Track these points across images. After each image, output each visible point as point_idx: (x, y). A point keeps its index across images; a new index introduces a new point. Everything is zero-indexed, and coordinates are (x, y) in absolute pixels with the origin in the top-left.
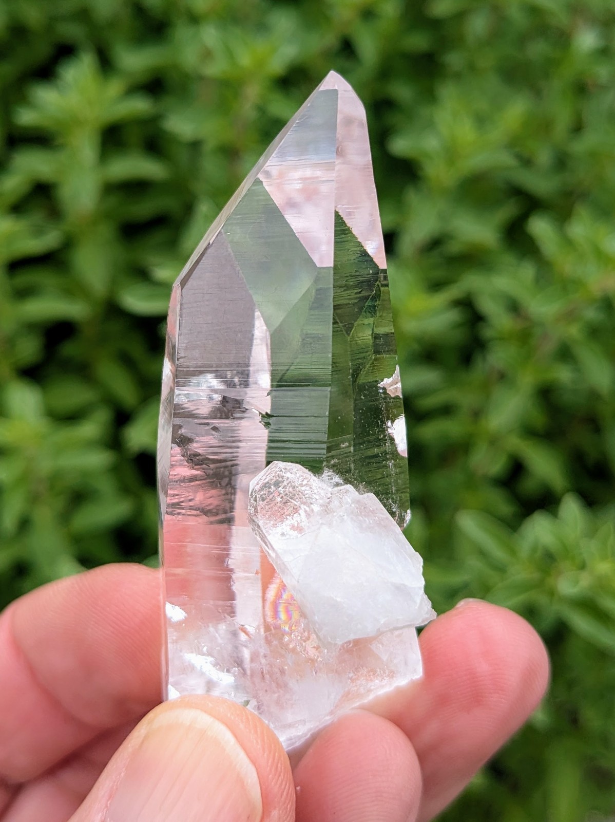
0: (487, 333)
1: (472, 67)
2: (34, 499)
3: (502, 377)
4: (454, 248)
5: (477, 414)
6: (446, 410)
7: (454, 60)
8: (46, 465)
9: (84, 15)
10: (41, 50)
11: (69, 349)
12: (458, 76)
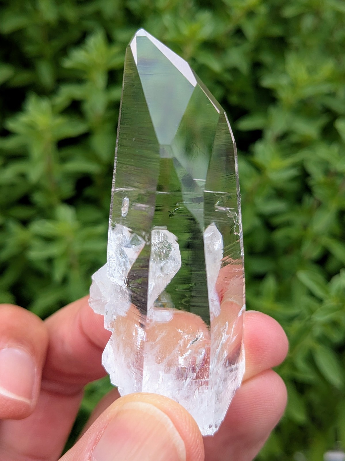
0: (311, 183)
1: (304, 45)
2: (70, 266)
3: (320, 205)
4: (294, 139)
5: (305, 227)
6: (288, 224)
7: (295, 41)
8: (77, 248)
9: (98, 15)
10: (76, 34)
11: (89, 192)
12: (297, 50)
